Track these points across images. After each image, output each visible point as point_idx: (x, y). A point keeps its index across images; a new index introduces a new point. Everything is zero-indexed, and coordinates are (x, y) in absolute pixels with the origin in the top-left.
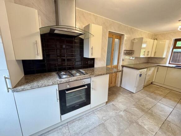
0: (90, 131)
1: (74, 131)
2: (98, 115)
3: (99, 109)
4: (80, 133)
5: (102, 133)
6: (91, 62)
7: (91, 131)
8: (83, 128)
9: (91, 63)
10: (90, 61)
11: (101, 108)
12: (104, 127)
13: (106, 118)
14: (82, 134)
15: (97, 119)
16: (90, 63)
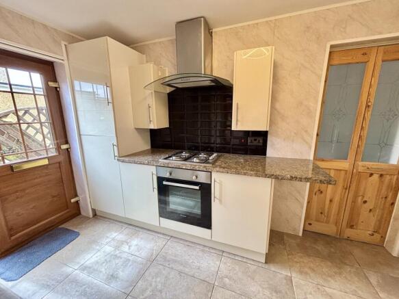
0: (180, 272)
1: (166, 253)
2: (222, 266)
3: (236, 258)
4: (169, 261)
5: (193, 295)
6: (255, 140)
7: (182, 274)
8: (179, 259)
9: (255, 143)
10: (253, 138)
11: (245, 260)
12: (208, 291)
13: (230, 285)
14: (169, 265)
15: (212, 269)
16: (251, 142)
